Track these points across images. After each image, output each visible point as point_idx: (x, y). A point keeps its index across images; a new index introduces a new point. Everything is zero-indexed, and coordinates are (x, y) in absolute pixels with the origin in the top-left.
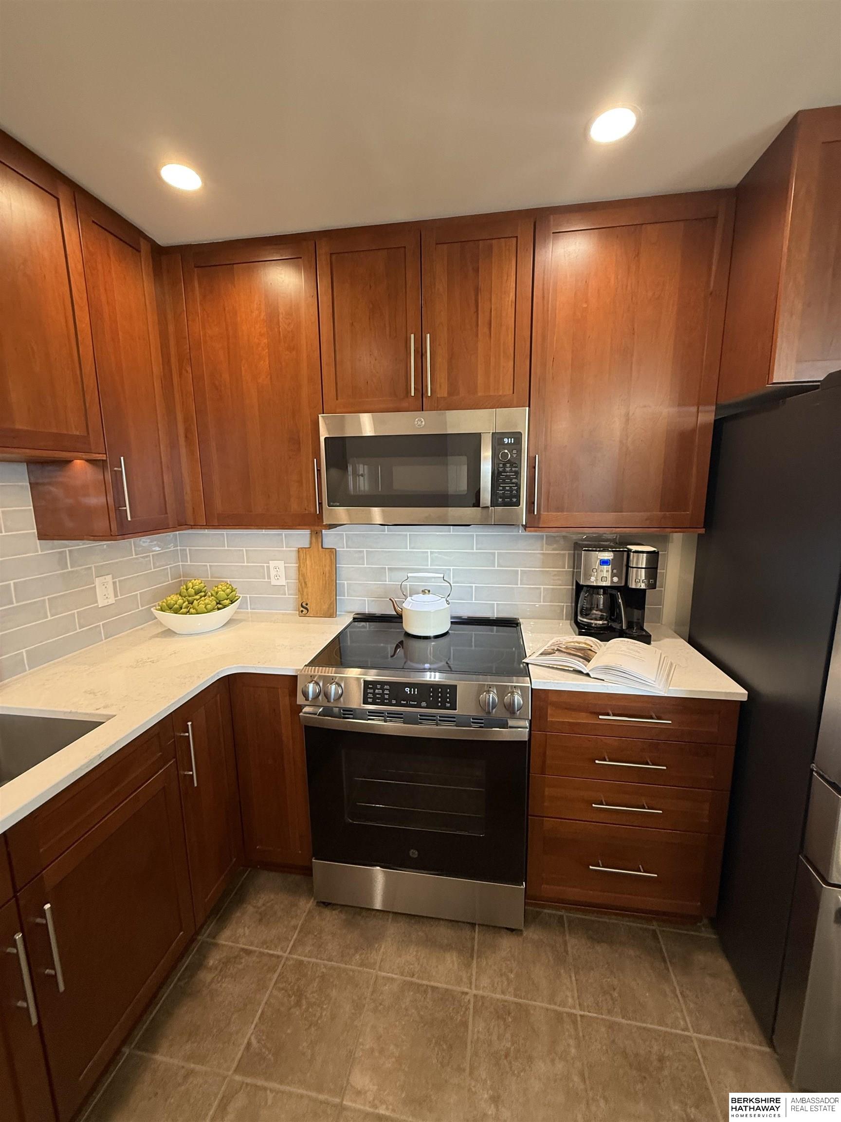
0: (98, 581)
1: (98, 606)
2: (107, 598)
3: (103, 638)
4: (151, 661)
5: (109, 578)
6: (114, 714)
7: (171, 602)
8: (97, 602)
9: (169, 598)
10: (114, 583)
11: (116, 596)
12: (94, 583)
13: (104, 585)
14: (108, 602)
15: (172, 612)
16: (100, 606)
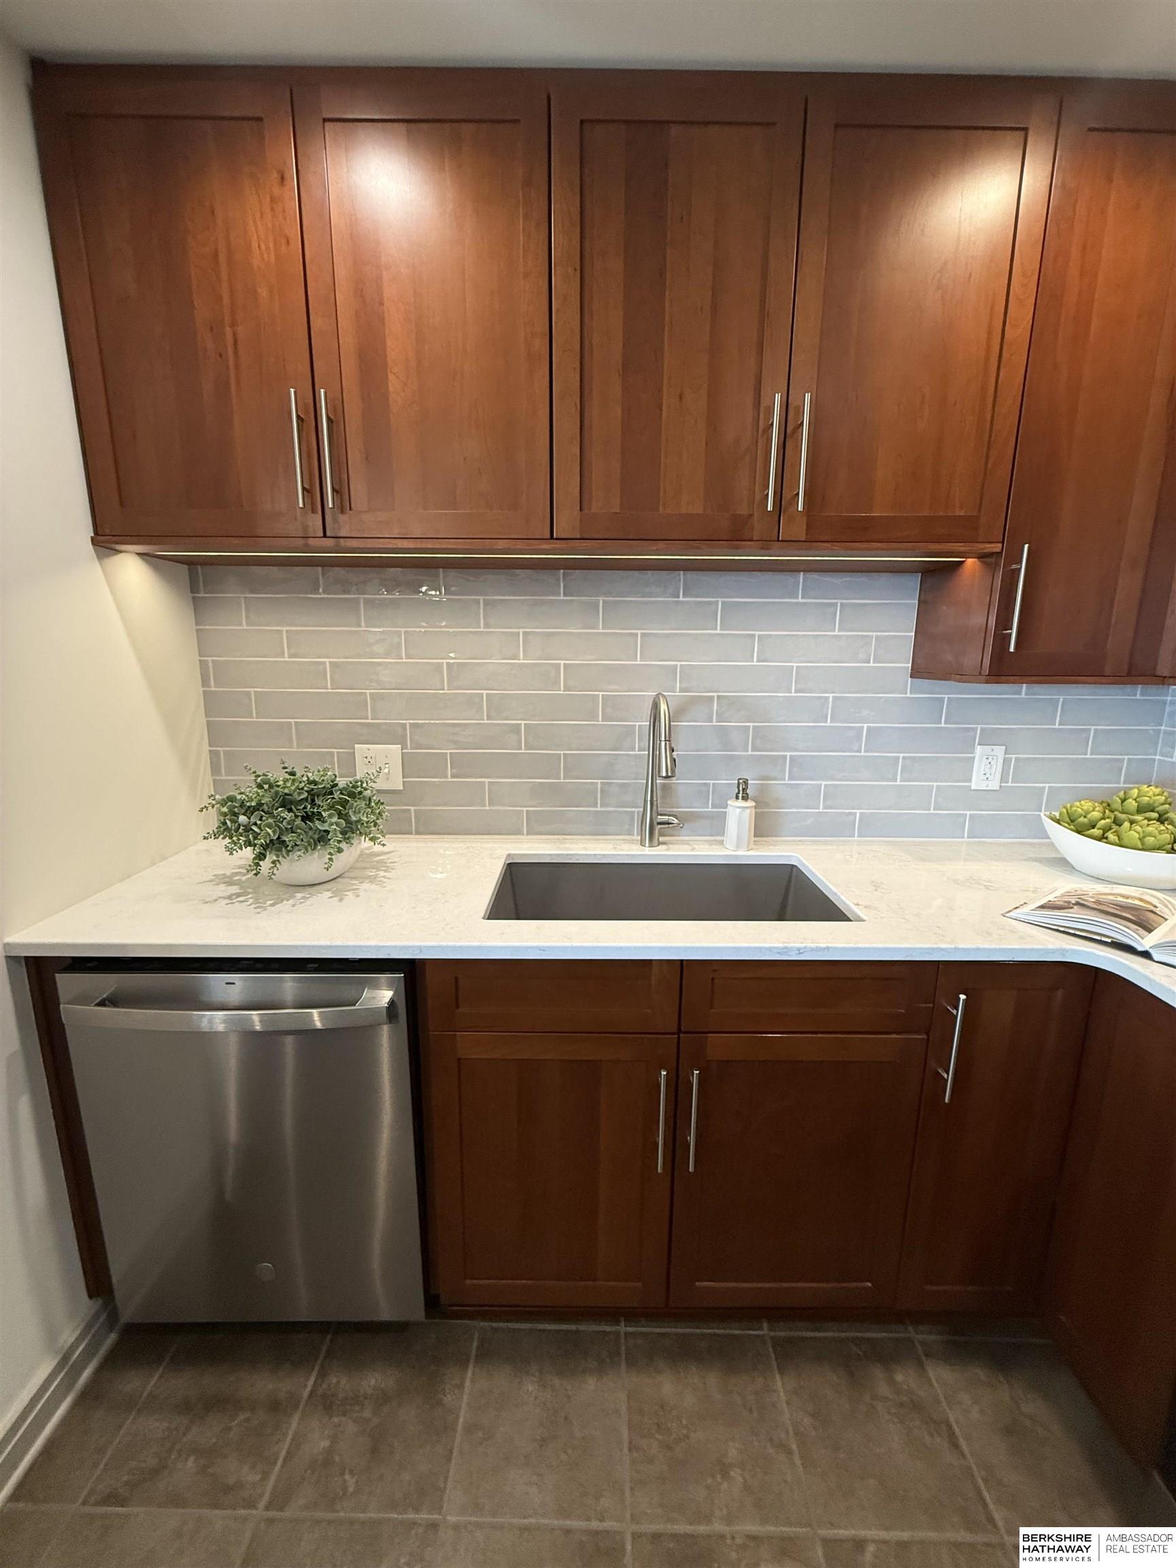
0: (979, 749)
1: (970, 786)
2: (987, 779)
3: (966, 836)
4: (986, 886)
5: (999, 751)
6: (865, 918)
7: (1076, 811)
8: (970, 781)
9: (1078, 804)
10: (1006, 762)
11: (1004, 779)
12: (972, 753)
13: (987, 758)
14: (987, 786)
15: (1072, 827)
16: (972, 788)
